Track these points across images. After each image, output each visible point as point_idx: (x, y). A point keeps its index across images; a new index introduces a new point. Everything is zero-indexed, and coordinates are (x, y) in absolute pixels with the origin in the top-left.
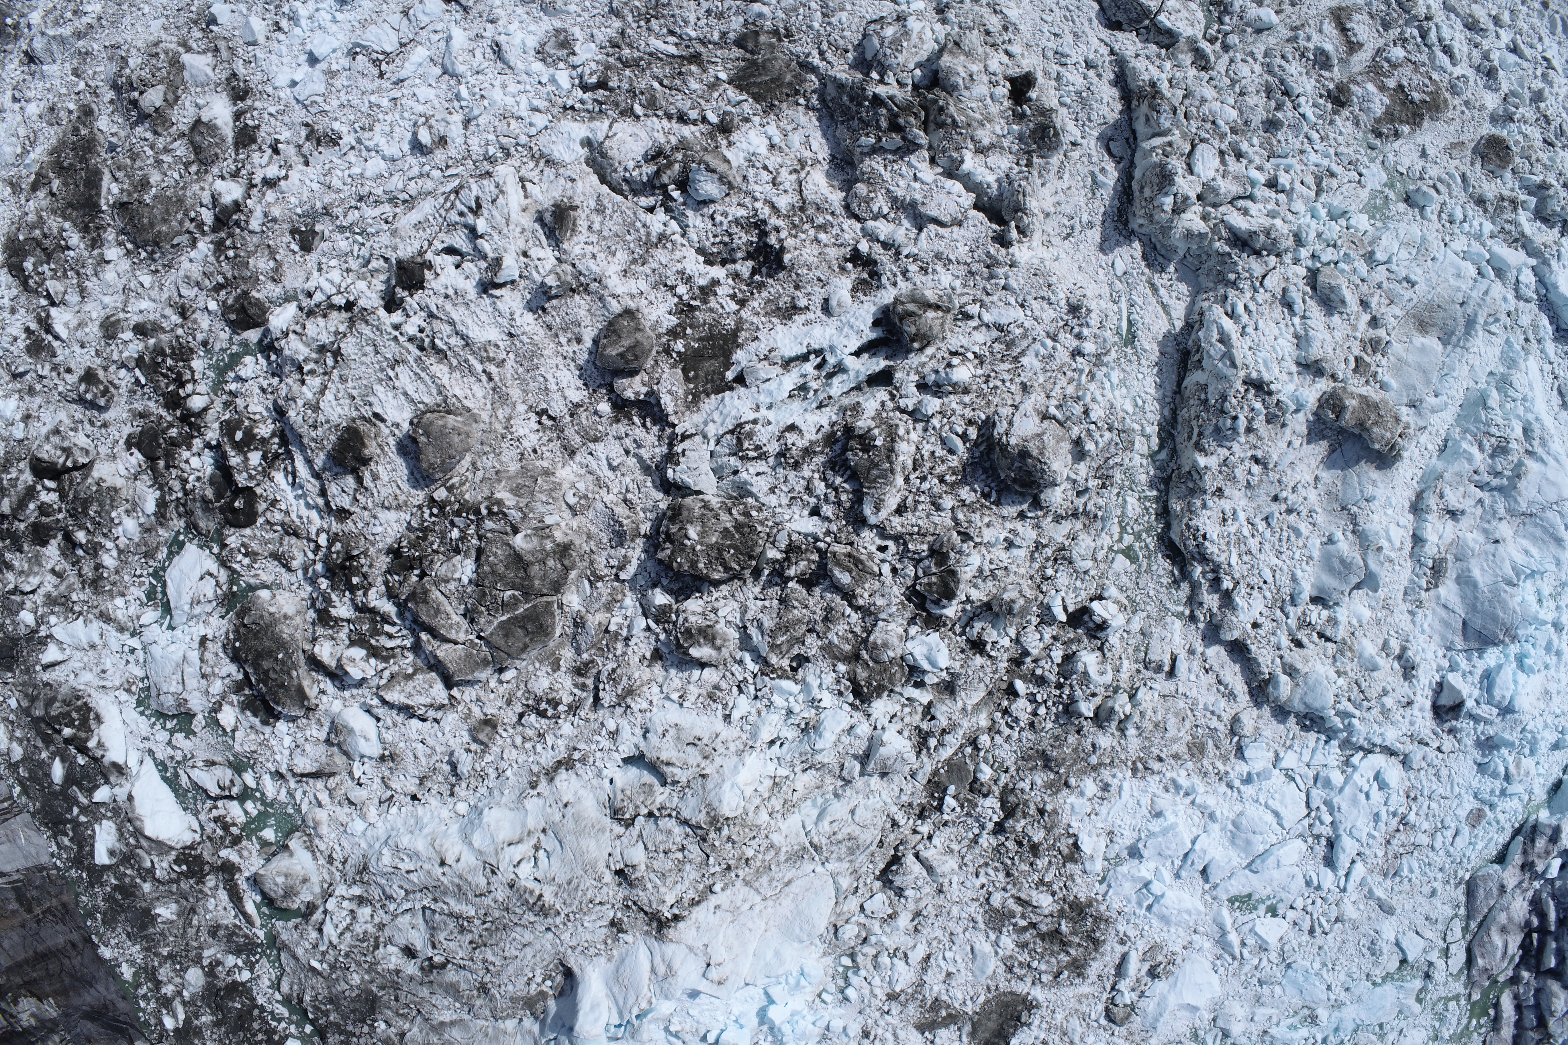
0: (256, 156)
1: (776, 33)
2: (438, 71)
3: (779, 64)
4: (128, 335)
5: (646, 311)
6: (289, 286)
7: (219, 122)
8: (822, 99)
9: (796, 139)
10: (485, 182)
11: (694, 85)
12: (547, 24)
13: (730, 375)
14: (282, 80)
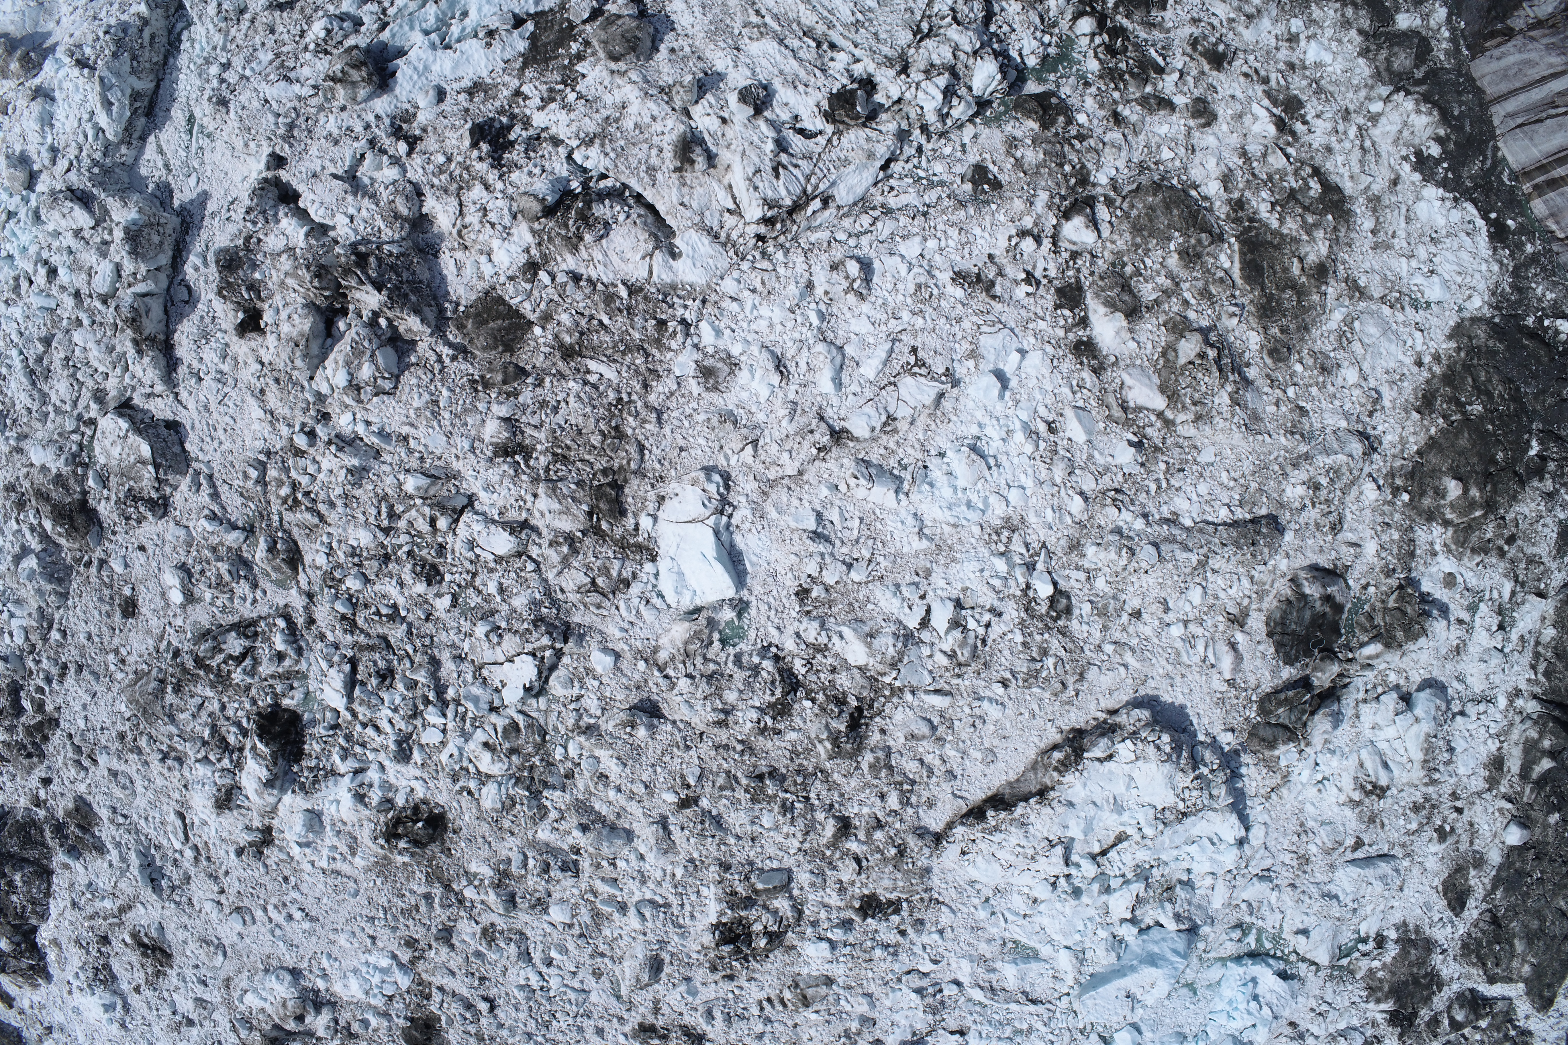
0: (1052, 273)
1: (487, 385)
2: (849, 350)
3: (480, 342)
4: (1180, 100)
5: (605, 74)
6: (997, 132)
7: (1102, 310)
8: (442, 311)
9: (469, 271)
10: (770, 194)
11: (565, 318)
12: (729, 400)
13: (530, 26)
14: (1035, 359)
